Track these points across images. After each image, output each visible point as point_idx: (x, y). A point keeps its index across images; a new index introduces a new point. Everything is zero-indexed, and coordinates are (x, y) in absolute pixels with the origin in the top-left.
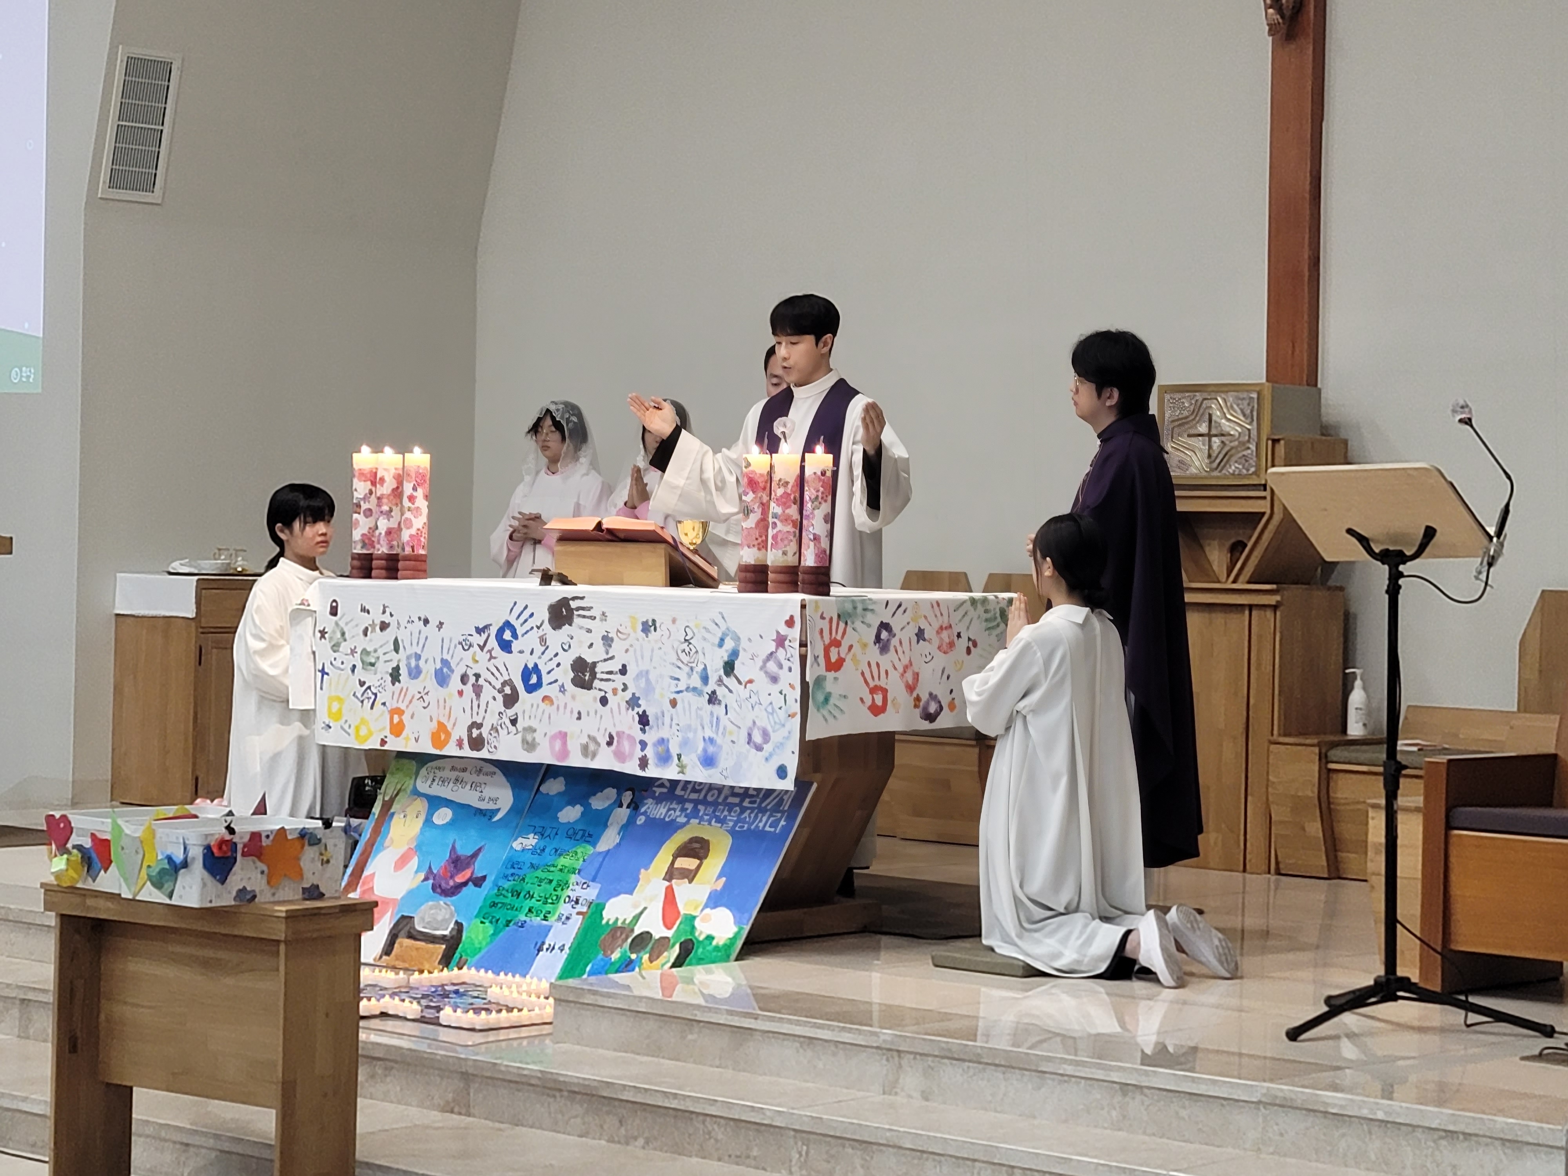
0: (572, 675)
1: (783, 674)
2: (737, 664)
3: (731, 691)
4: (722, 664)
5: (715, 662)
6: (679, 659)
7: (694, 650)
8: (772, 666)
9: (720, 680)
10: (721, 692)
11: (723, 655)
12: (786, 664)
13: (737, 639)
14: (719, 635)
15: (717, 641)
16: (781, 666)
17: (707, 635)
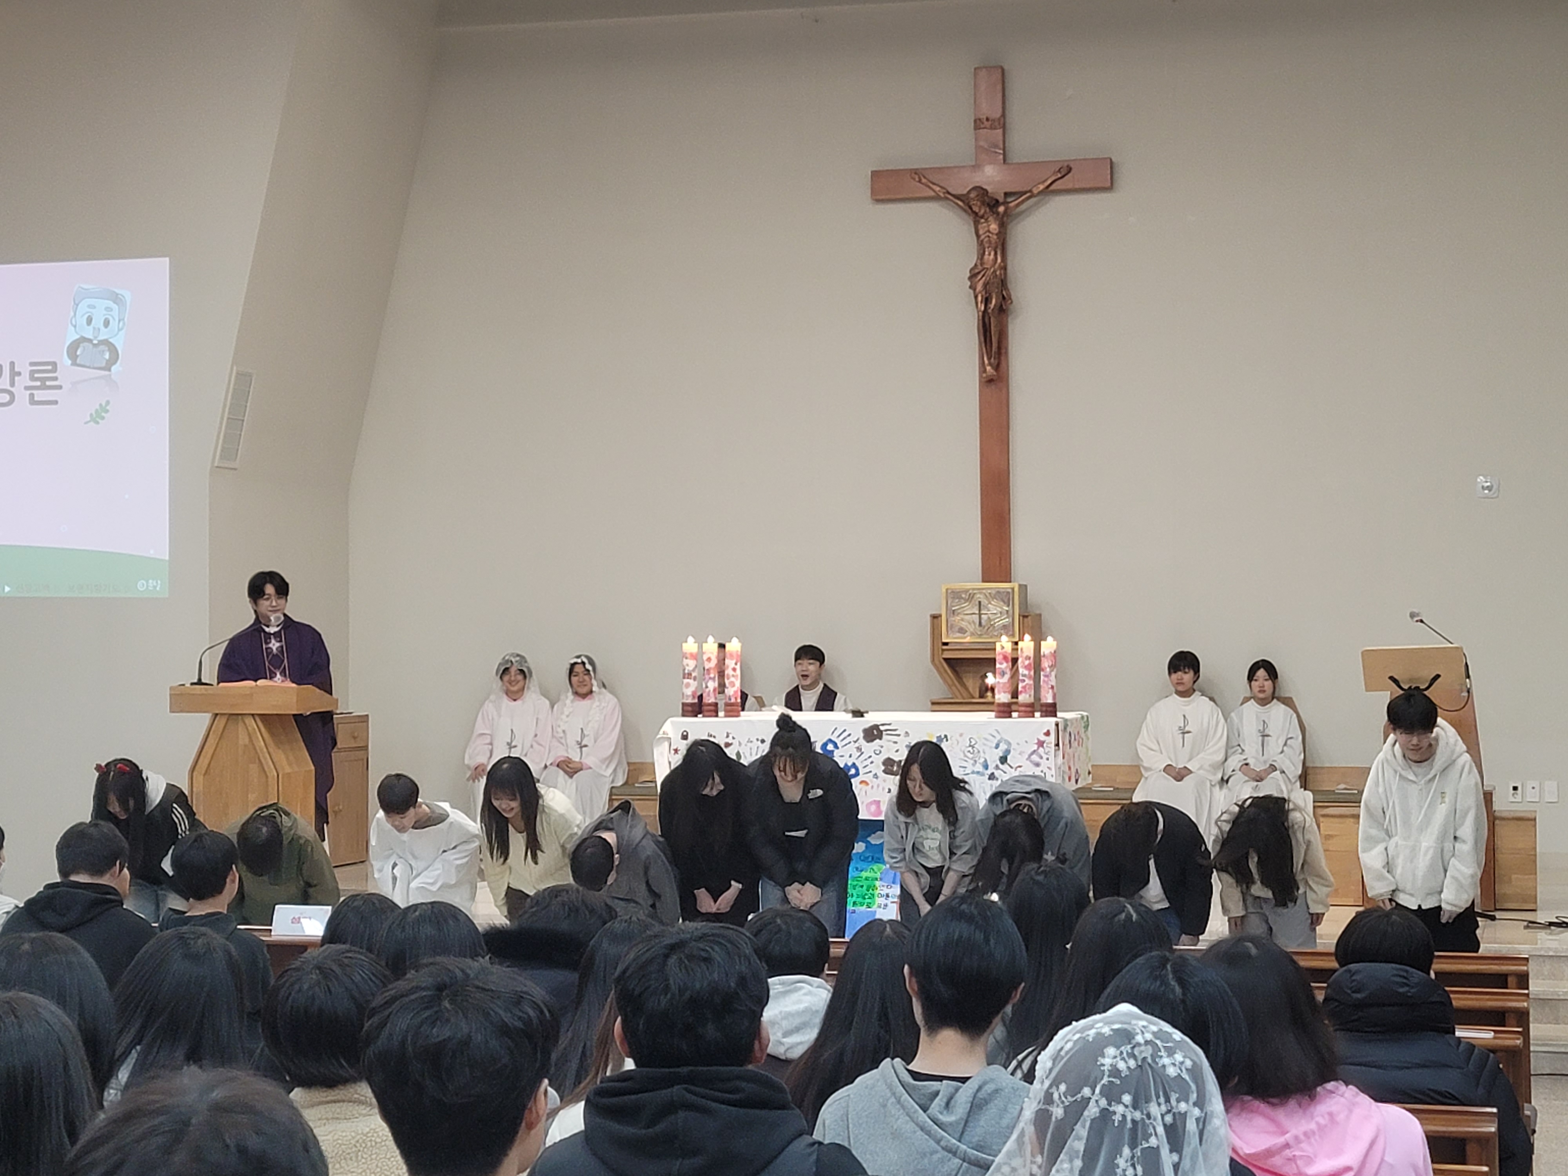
0: (883, 768)
1: (1043, 762)
2: (1009, 757)
3: (1005, 773)
4: (997, 758)
5: (993, 758)
6: (966, 756)
7: (976, 751)
8: (1035, 758)
9: (997, 767)
10: (997, 773)
11: (1000, 753)
12: (1045, 757)
13: (1009, 744)
14: (996, 741)
15: (994, 745)
16: (1041, 758)
17: (986, 742)
